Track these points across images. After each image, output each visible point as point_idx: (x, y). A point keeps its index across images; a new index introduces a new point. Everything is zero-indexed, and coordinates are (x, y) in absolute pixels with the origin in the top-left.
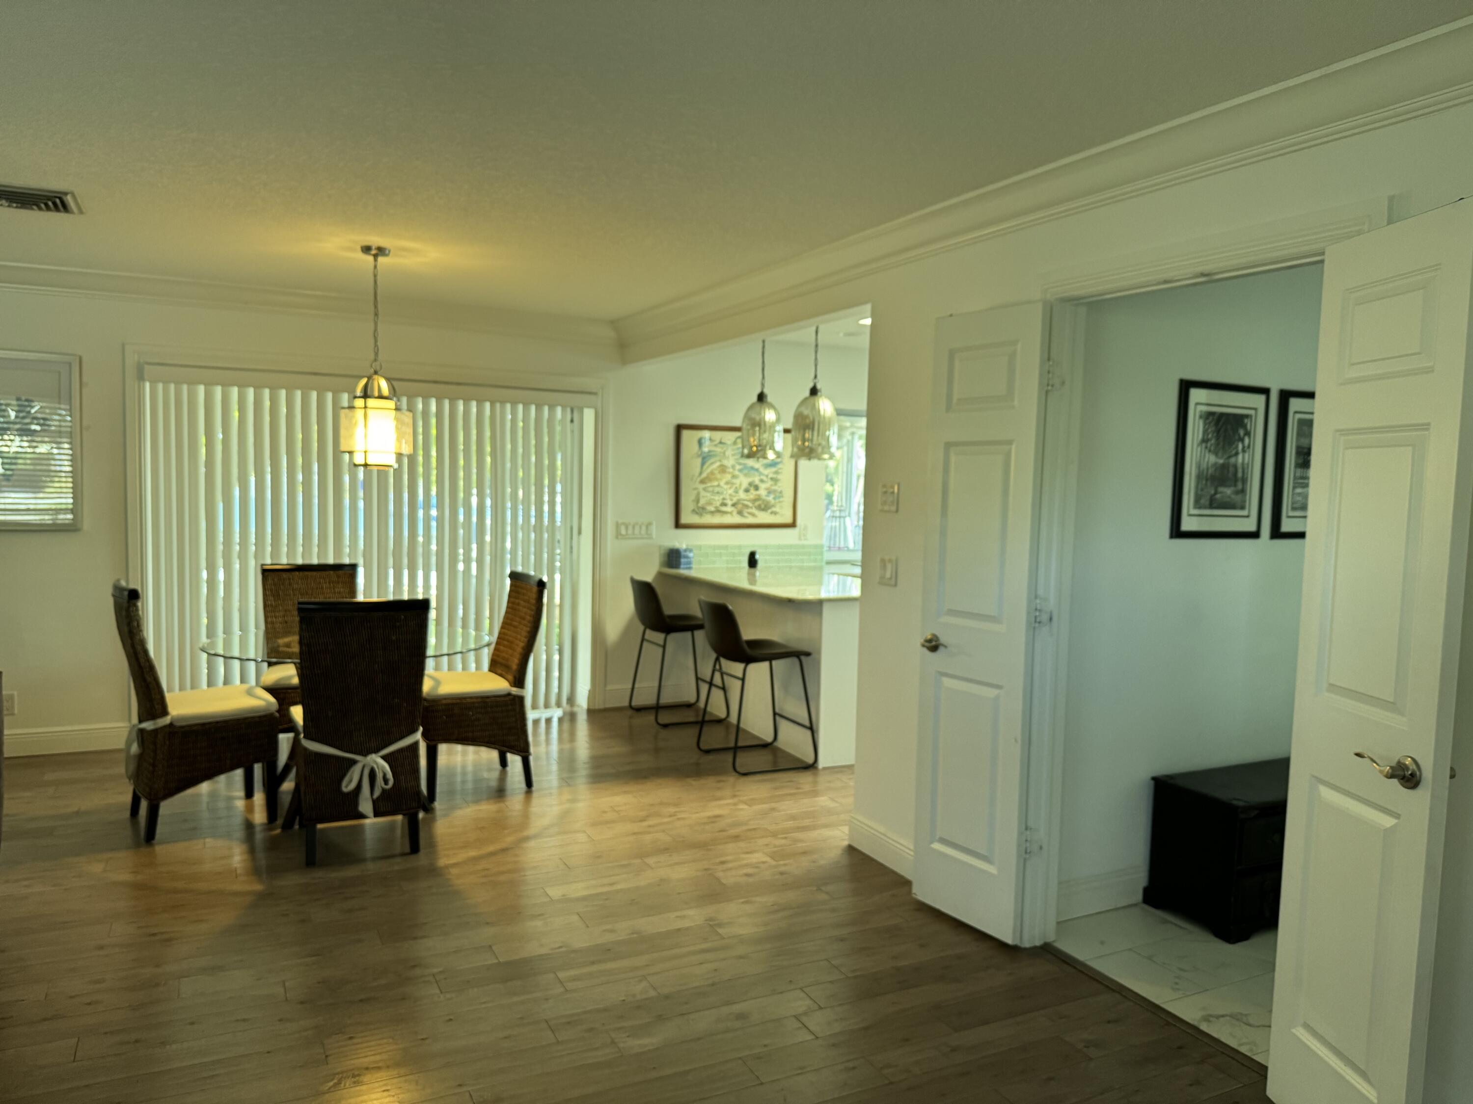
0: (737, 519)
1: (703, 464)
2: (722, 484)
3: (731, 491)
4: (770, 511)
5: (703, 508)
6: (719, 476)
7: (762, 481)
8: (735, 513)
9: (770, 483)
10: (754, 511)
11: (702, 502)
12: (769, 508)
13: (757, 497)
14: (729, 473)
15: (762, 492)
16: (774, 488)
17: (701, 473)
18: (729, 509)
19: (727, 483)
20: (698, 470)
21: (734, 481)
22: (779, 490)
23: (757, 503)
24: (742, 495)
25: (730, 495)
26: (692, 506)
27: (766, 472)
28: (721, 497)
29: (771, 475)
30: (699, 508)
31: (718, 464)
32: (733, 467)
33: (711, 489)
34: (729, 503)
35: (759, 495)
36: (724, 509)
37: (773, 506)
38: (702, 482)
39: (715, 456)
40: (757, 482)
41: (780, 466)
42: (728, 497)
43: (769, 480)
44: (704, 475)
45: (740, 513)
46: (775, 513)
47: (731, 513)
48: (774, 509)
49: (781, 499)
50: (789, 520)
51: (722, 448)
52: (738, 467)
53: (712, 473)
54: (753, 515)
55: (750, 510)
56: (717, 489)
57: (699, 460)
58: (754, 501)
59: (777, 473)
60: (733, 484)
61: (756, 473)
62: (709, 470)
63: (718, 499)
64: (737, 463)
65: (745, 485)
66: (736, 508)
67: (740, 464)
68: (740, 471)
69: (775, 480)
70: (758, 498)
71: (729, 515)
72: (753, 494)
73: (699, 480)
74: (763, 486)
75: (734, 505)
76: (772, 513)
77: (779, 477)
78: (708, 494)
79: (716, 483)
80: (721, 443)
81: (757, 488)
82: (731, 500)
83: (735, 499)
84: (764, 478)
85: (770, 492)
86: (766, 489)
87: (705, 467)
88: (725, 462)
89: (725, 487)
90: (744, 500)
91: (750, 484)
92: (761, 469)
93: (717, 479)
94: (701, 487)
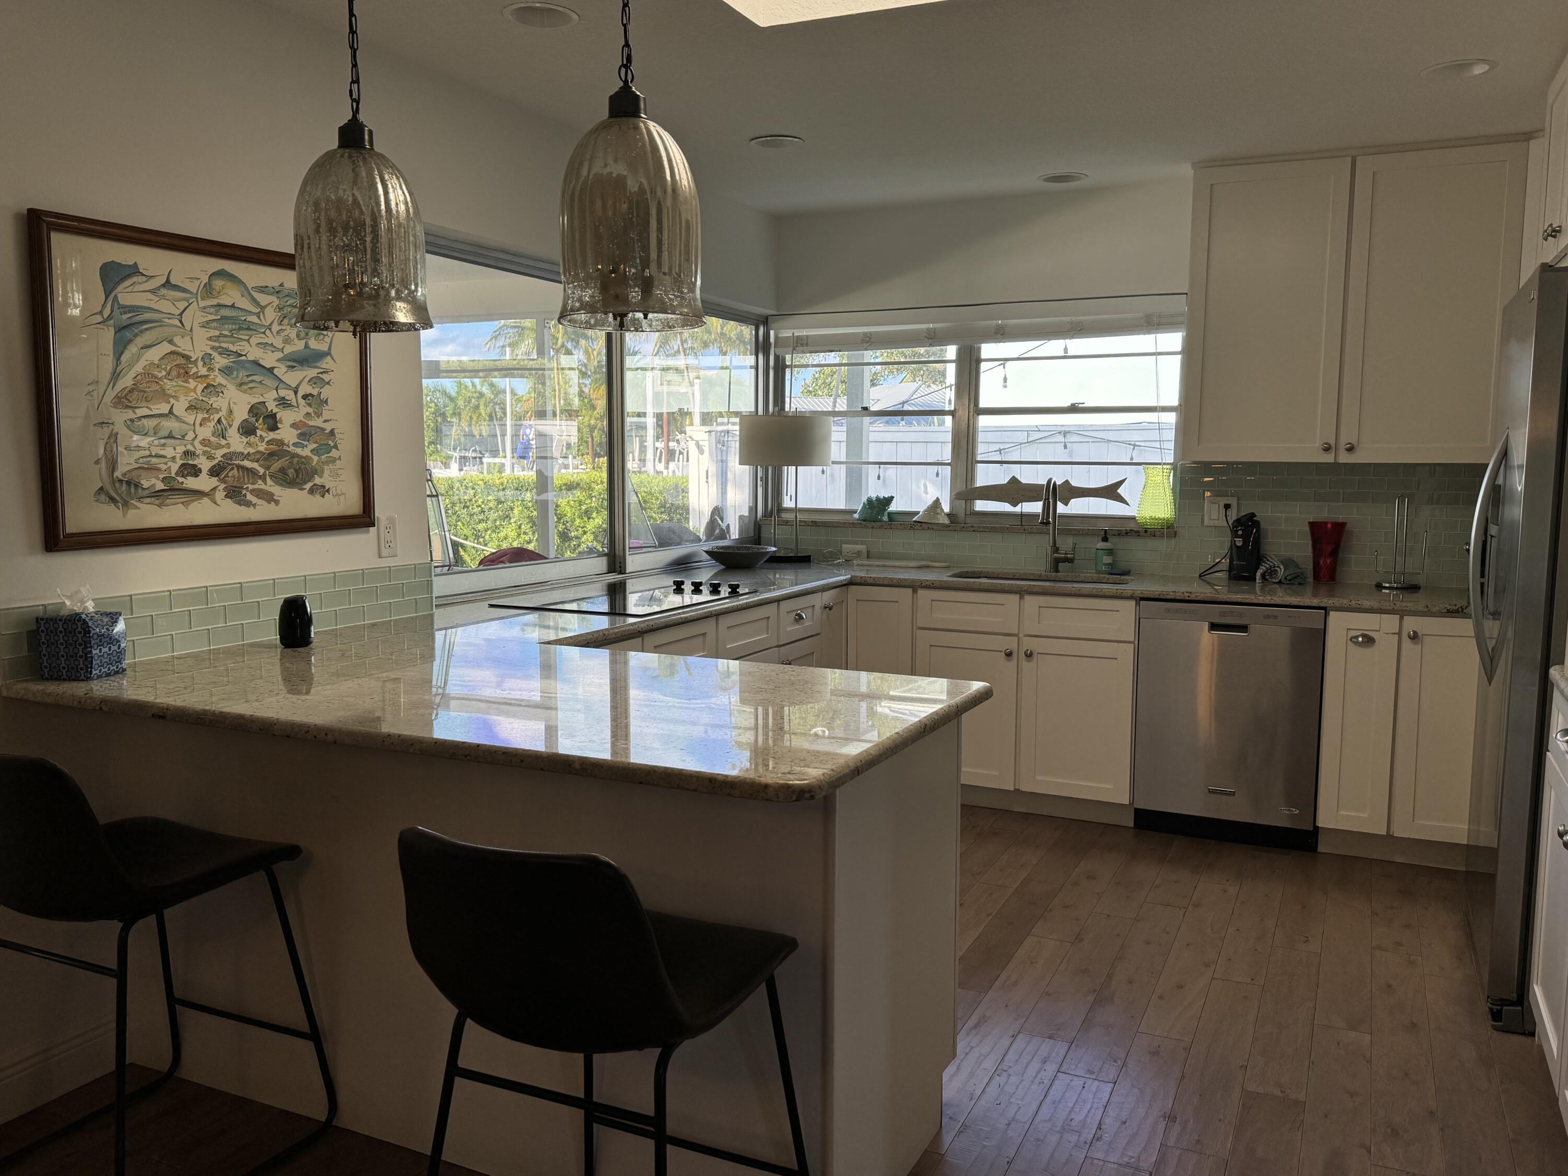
0: (229, 512)
1: (120, 347)
2: (180, 408)
3: (206, 432)
4: (308, 486)
5: (132, 484)
6: (169, 385)
7: (283, 402)
8: (220, 495)
9: (304, 409)
10: (270, 486)
11: (126, 463)
12: (310, 478)
13: (273, 447)
14: (197, 377)
15: (287, 434)
16: (318, 422)
17: (116, 376)
18: (203, 482)
19: (191, 408)
20: (108, 363)
21: (215, 401)
22: (328, 427)
23: (276, 466)
24: (237, 442)
25: (205, 442)
26: (97, 477)
27: (292, 378)
28: (181, 449)
29: (305, 389)
30: (116, 482)
31: (166, 348)
32: (207, 359)
33: (150, 424)
34: (205, 465)
35: (280, 443)
36: (191, 483)
37: (315, 472)
38: (123, 401)
39: (159, 323)
40: (272, 406)
41: (326, 363)
42: (199, 449)
43: (302, 402)
44: (127, 381)
45: (234, 494)
46: (323, 490)
47: (210, 494)
48: (317, 480)
49: (334, 453)
50: (349, 503)
51: (174, 301)
52: (221, 361)
53: (148, 375)
54: (269, 498)
55: (260, 485)
56: (169, 425)
57: (108, 335)
58: (271, 456)
59: (317, 381)
60: (210, 410)
61: (269, 382)
62: (139, 368)
63: (174, 452)
64: (213, 348)
65: (241, 414)
66: (223, 481)
67: (225, 352)
68: (226, 371)
69: (316, 402)
70: (277, 452)
71: (206, 500)
72: (261, 442)
73: (111, 395)
74: (287, 417)
75: (215, 472)
76: (311, 491)
77: (326, 392)
78: (144, 442)
79: (164, 408)
80: (167, 284)
81: (272, 423)
82: (210, 457)
83: (219, 454)
84: (289, 395)
85: (306, 434)
86: (294, 425)
87: (125, 357)
88: (183, 345)
89: (190, 418)
90: (247, 456)
91: (254, 410)
92: (280, 371)
93: (164, 395)
94: (120, 417)
